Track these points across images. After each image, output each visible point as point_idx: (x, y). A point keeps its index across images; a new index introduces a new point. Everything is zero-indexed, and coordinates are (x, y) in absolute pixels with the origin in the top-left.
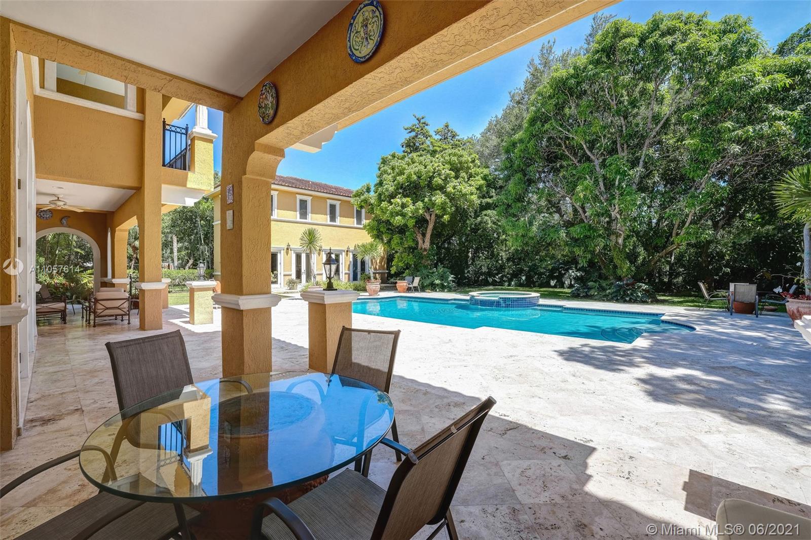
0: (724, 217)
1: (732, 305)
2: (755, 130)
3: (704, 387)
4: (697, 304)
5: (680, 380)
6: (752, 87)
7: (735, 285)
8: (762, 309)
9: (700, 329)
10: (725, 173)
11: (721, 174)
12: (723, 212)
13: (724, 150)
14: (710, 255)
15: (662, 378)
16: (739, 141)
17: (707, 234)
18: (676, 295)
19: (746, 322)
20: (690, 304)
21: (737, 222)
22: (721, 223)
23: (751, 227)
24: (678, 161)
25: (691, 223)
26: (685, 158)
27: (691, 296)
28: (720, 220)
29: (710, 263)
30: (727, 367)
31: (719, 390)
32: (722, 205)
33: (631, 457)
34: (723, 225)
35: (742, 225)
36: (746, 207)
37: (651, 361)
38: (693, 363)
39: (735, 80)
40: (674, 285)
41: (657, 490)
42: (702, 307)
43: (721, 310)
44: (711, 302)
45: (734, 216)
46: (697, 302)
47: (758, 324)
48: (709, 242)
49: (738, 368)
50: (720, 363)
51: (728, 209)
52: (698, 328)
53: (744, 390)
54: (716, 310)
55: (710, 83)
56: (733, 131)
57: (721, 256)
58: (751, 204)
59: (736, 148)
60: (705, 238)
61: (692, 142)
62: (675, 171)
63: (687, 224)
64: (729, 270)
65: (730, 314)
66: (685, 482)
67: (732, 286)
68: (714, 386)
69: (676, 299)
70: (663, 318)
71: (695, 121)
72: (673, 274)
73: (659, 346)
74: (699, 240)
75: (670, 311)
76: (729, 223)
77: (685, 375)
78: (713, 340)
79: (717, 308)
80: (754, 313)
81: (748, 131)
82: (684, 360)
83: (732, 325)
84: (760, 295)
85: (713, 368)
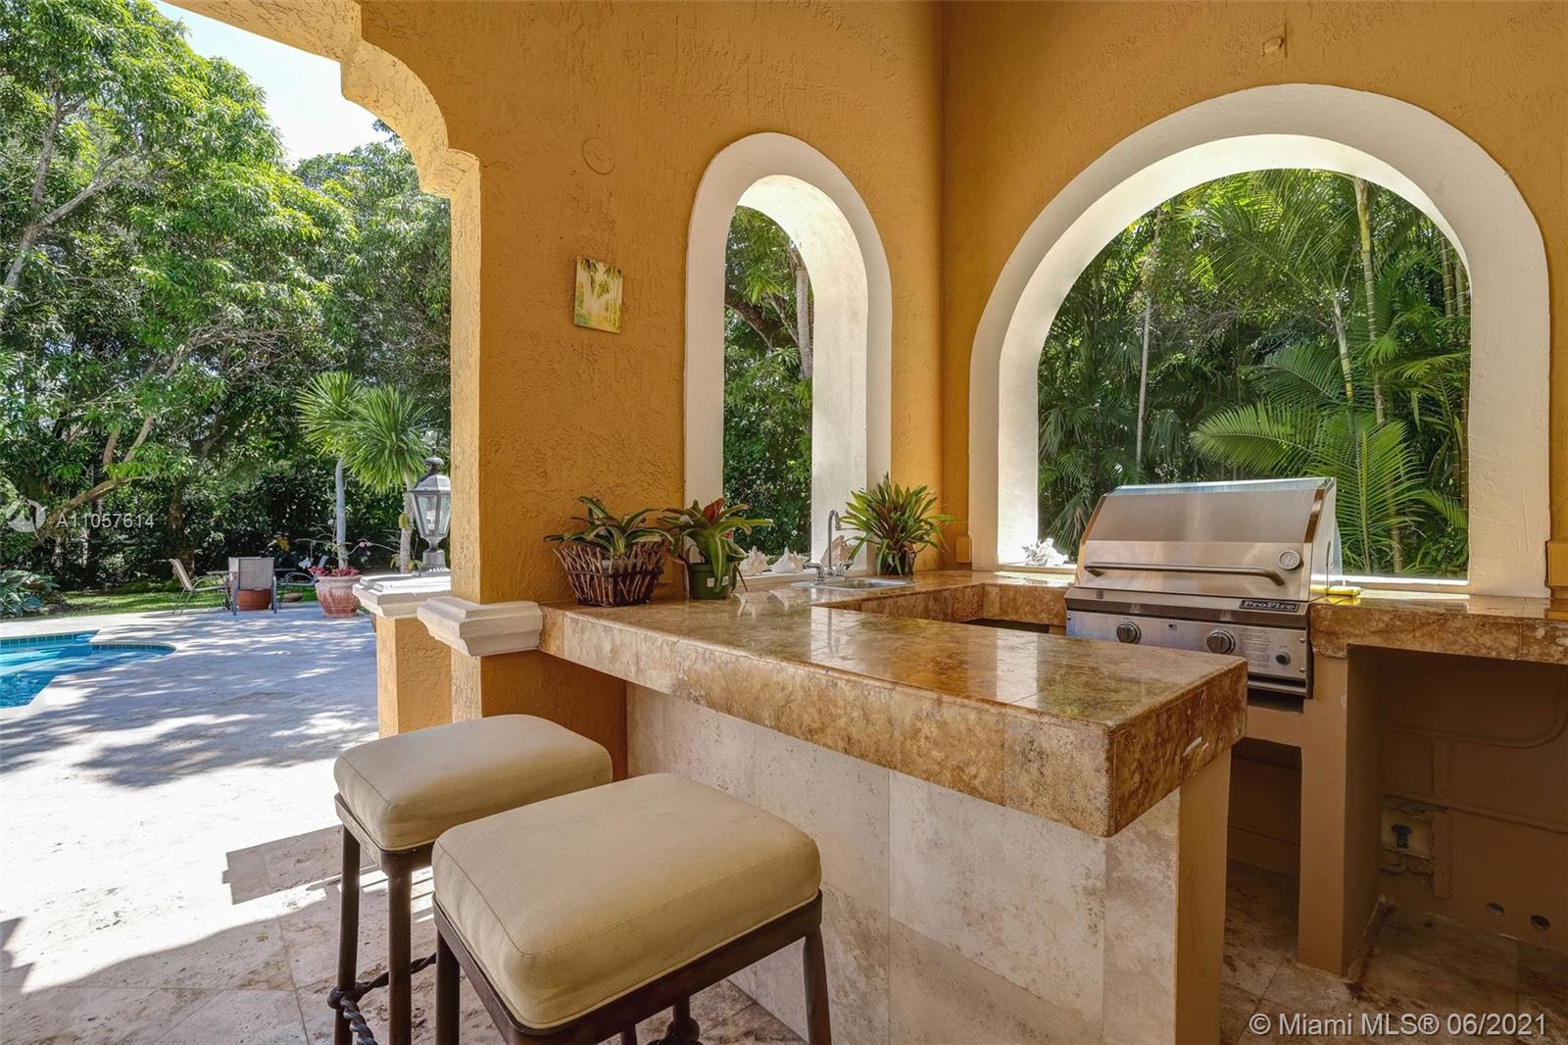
0: (211, 436)
1: (235, 599)
2: (268, 292)
3: (214, 736)
4: (166, 604)
5: (167, 741)
6: (264, 214)
7: (240, 560)
8: (280, 600)
9: (183, 647)
10: (214, 353)
11: (205, 352)
12: (208, 427)
13: (216, 309)
14: (186, 507)
15: (131, 746)
16: (241, 300)
17: (183, 464)
18: (112, 592)
19: (262, 623)
20: (149, 606)
21: (233, 449)
22: (207, 446)
23: (258, 459)
24: (113, 299)
25: (148, 439)
26: (132, 299)
27: (149, 591)
28: (205, 439)
29: (187, 522)
30: (244, 697)
31: (241, 733)
32: (209, 412)
33: (111, 891)
34: (210, 450)
35: (244, 455)
36: (250, 423)
37: (95, 726)
38: (187, 706)
39: (235, 188)
40: (105, 570)
41: (181, 907)
42: (178, 608)
43: (216, 609)
44: (195, 596)
45: (229, 435)
46: (164, 601)
47: (280, 622)
48: (184, 482)
49: (261, 694)
50: (233, 693)
51: (221, 421)
52: (179, 646)
53: (277, 721)
54: (206, 610)
55: (192, 169)
56: (233, 280)
57: (206, 509)
58: (259, 419)
59: (235, 313)
60: (181, 472)
61: (151, 273)
62: (105, 317)
63: (140, 440)
64: (222, 535)
65: (232, 613)
66: (225, 873)
67: (234, 563)
68: (231, 730)
69: (116, 601)
70: (94, 640)
71: (159, 233)
72: (100, 545)
73: (108, 693)
74: (166, 474)
75: (108, 624)
76: (218, 448)
77: (178, 728)
78: (213, 659)
79: (206, 606)
80: (270, 606)
81: (257, 289)
82: (167, 705)
83: (240, 630)
84: (279, 575)
85: (223, 704)
